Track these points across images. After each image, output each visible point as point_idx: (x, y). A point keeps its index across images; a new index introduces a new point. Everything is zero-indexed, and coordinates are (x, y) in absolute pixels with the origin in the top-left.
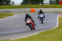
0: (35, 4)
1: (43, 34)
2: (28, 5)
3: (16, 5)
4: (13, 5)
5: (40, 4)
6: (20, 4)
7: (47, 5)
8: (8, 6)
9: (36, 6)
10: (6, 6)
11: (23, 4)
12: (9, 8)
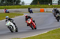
0: (44, 4)
1: (52, 33)
2: (37, 5)
3: (26, 5)
4: (23, 5)
5: (49, 4)
6: (30, 4)
7: (55, 5)
8: (18, 6)
9: (45, 6)
10: (16, 6)
11: (33, 4)
12: (19, 8)
